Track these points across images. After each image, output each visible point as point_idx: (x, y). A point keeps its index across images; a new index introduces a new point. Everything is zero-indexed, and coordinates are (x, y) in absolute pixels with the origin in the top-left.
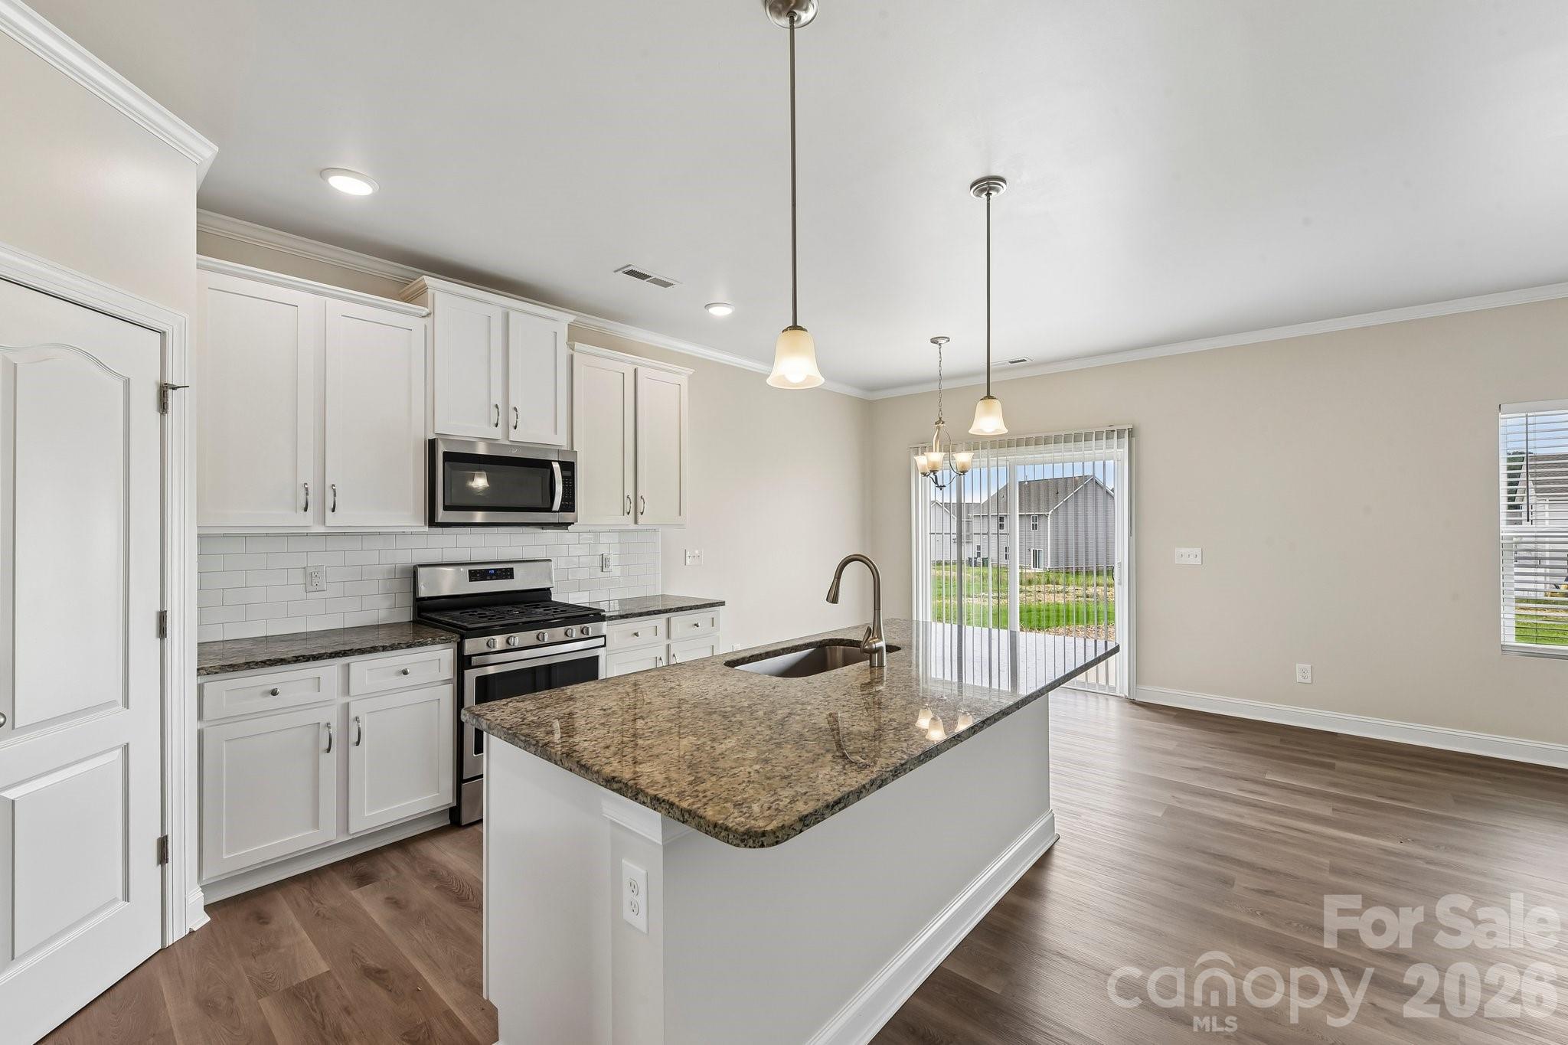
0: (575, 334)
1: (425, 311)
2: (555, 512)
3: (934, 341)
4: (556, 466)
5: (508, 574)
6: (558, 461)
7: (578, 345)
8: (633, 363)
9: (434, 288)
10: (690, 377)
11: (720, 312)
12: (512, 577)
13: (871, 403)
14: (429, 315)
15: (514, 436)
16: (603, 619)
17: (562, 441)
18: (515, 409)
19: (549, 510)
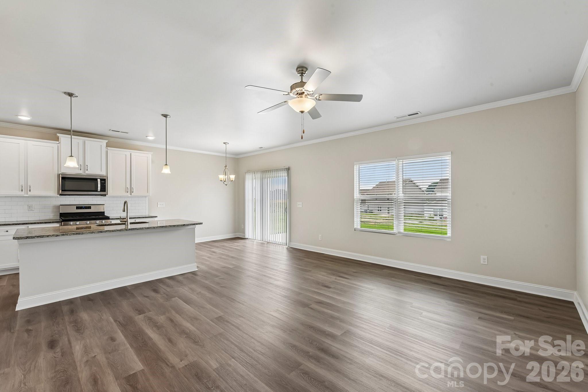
0: (108, 145)
1: (58, 142)
2: (99, 192)
3: (224, 143)
4: (99, 180)
5: (90, 208)
6: (100, 179)
7: (109, 148)
8: (130, 152)
9: (61, 136)
10: (152, 154)
11: (151, 138)
12: (91, 209)
13: (238, 159)
14: (59, 143)
15: (87, 172)
16: (109, 219)
17: (103, 173)
18: (87, 166)
19: (97, 191)
